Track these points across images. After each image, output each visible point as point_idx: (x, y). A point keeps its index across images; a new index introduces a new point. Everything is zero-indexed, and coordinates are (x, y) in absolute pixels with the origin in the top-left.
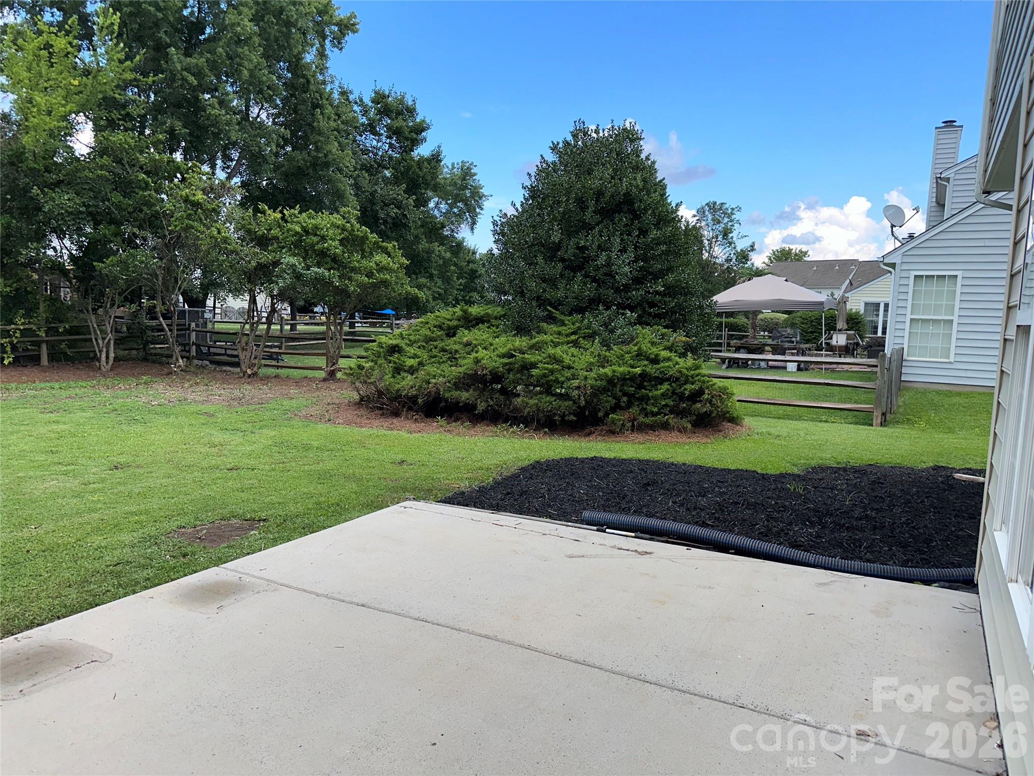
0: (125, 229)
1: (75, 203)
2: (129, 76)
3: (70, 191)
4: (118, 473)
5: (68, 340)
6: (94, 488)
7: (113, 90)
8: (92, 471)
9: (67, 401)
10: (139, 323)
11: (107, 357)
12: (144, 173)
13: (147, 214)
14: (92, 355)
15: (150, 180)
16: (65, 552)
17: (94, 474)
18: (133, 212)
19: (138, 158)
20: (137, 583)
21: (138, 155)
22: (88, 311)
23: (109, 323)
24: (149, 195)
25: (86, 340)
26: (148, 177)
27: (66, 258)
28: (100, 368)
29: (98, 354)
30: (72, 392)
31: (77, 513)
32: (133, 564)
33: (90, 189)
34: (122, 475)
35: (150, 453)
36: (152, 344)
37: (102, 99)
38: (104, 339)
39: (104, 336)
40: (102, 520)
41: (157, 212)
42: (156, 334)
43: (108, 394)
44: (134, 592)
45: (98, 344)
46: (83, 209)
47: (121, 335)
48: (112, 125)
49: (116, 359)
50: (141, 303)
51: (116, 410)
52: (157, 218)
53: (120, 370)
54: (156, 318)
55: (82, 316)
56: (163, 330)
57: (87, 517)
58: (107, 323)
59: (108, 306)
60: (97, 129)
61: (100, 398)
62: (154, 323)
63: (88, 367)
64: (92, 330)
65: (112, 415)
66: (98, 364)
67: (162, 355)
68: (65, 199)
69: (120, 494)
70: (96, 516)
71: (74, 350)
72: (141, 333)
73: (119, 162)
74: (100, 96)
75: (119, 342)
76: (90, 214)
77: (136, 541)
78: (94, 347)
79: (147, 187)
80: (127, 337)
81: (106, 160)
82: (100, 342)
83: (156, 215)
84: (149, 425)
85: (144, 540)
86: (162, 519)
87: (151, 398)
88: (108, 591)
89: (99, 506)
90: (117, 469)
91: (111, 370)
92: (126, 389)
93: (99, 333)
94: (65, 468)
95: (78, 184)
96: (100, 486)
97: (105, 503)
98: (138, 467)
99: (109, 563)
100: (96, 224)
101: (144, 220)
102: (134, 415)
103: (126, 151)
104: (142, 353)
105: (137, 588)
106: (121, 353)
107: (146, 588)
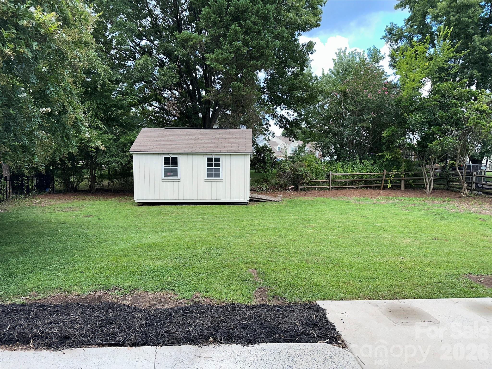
0: (443, 127)
1: (422, 118)
2: (452, 55)
3: (420, 113)
4: (436, 242)
5: (412, 179)
6: (426, 246)
7: (443, 63)
8: (425, 239)
9: (412, 206)
10: (446, 172)
11: (430, 188)
12: (455, 100)
13: (455, 119)
14: (423, 186)
15: (458, 102)
16: (415, 271)
17: (425, 240)
18: (448, 119)
19: (453, 93)
20: (449, 294)
21: (453, 91)
22: (423, 166)
23: (432, 172)
24: (457, 110)
25: (420, 179)
26: (457, 101)
27: (415, 142)
28: (426, 192)
29: (426, 186)
30: (414, 202)
31: (419, 256)
32: (446, 285)
33: (429, 111)
34: (438, 243)
35: (452, 235)
36: (452, 182)
37: (437, 69)
38: (429, 179)
39: (429, 177)
40: (431, 261)
41: (460, 118)
42: (454, 177)
43: (430, 204)
44: (448, 298)
45: (426, 181)
46: (425, 120)
47: (437, 177)
48: (441, 80)
49: (434, 189)
50: (447, 162)
51: (434, 212)
52: (460, 120)
53: (435, 194)
54: (455, 169)
55: (419, 168)
56: (458, 175)
57: (424, 259)
58: (431, 172)
59: (432, 164)
60: (433, 83)
61: (427, 206)
62: (453, 172)
63: (421, 191)
64: (424, 175)
65: (433, 215)
66: (425, 190)
67: (456, 188)
68: (418, 117)
69: (438, 251)
70: (428, 259)
71: (415, 184)
72: (447, 177)
73: (443, 96)
74: (437, 67)
75: (435, 181)
76: (428, 122)
77: (447, 275)
78: (424, 183)
79: (456, 106)
80: (440, 178)
81: (437, 96)
82: (427, 180)
83: (460, 119)
84: (451, 221)
85: (450, 275)
86: (460, 267)
87: (451, 208)
88: (435, 293)
89: (429, 255)
90: (436, 240)
91: (431, 193)
92: (439, 203)
93: (427, 176)
94: (412, 235)
95: (423, 109)
96: (429, 246)
97: (431, 254)
98: (446, 240)
99: (435, 281)
100: (430, 126)
101: (453, 123)
102: (443, 215)
103: (447, 91)
104: (446, 186)
105: (449, 296)
106: (436, 186)
107: (453, 297)
